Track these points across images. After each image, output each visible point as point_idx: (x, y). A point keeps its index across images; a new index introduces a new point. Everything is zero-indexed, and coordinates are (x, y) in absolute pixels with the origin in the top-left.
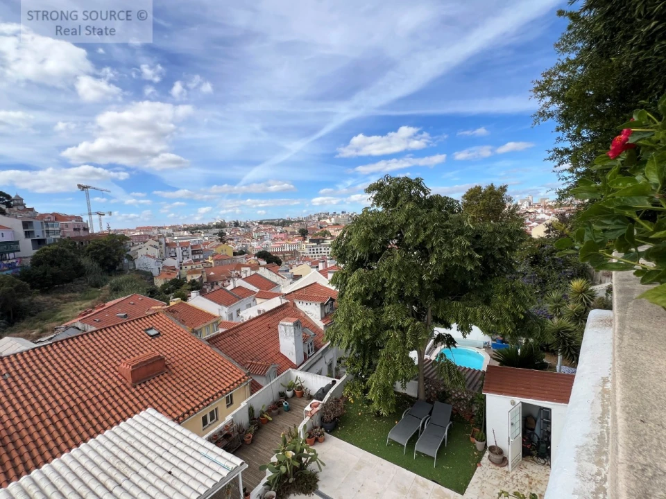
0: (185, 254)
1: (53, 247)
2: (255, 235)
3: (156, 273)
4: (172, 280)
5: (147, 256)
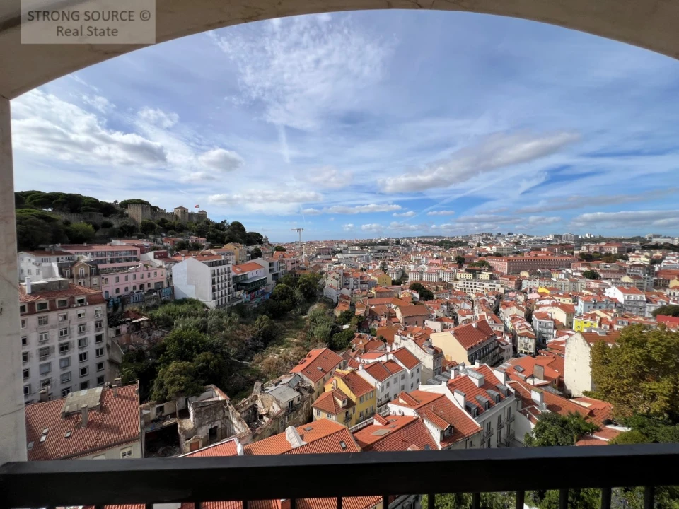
0: (356, 283)
1: (283, 285)
2: (413, 258)
3: (335, 300)
4: (346, 311)
5: (331, 287)
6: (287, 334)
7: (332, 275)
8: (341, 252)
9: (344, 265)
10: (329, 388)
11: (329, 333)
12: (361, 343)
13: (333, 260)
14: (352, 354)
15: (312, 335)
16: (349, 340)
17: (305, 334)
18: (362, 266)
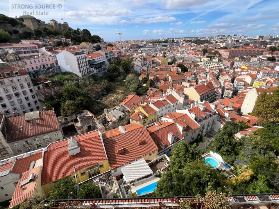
0: (150, 64)
1: (113, 65)
2: (180, 50)
3: (139, 72)
4: (145, 78)
5: (137, 65)
6: (117, 88)
7: (138, 60)
8: (142, 47)
9: (144, 54)
10: (136, 111)
11: (136, 88)
12: (151, 92)
13: (138, 51)
14: (147, 97)
15: (129, 89)
16: (146, 91)
17: (125, 88)
18: (153, 54)
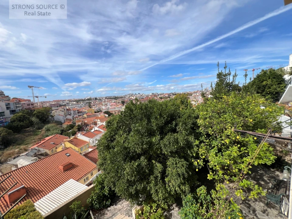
0: (75, 113)
1: (20, 114)
2: (104, 104)
3: (63, 121)
4: (70, 125)
5: (59, 115)
11: (60, 133)
17: (41, 136)
